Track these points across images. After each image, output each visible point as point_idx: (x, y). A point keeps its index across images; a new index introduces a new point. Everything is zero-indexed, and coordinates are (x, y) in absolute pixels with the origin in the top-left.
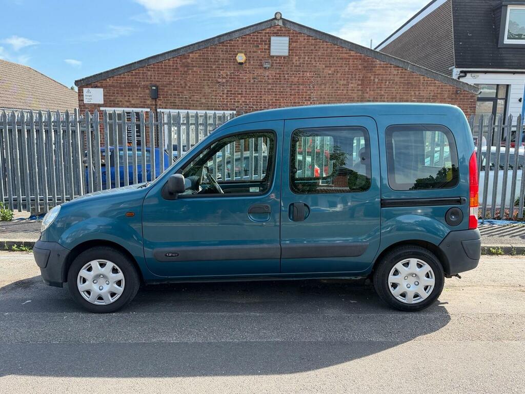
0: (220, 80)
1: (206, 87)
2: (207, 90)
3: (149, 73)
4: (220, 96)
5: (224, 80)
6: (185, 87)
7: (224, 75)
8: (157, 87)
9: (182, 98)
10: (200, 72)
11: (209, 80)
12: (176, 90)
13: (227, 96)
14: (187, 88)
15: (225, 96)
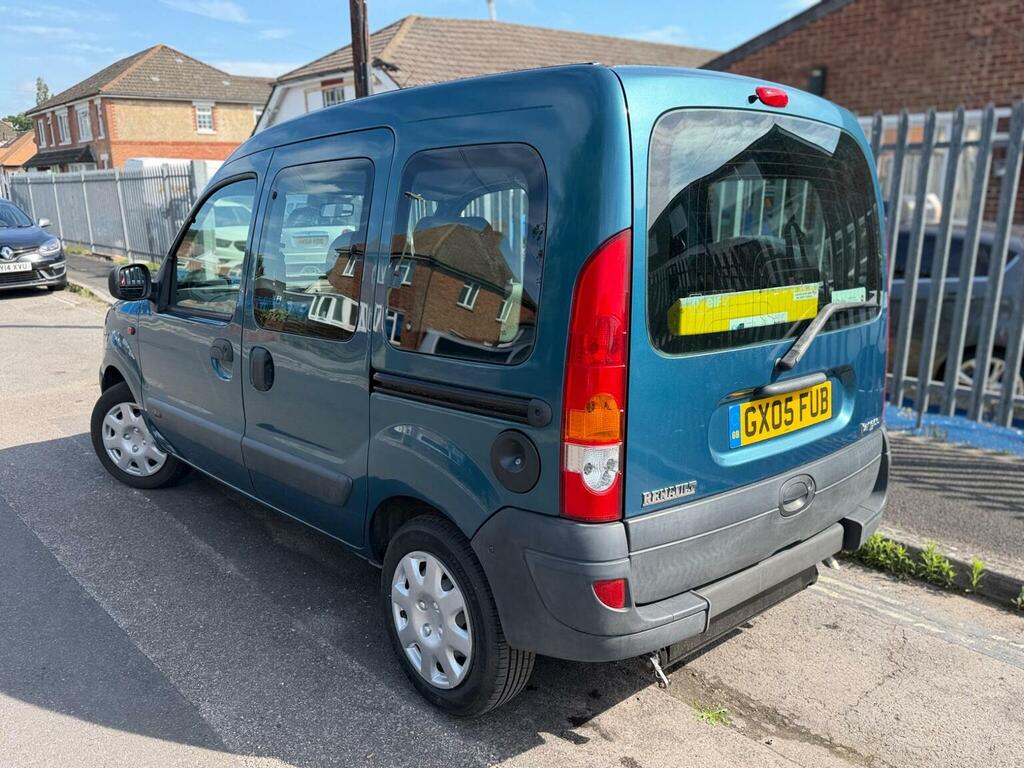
0: (976, 31)
1: (938, 55)
2: (939, 61)
3: (812, 40)
4: (973, 73)
5: (988, 30)
6: (886, 62)
7: (991, 16)
8: (824, 70)
9: (876, 89)
10: (928, 18)
11: (946, 36)
12: (864, 72)
13: (991, 72)
14: (892, 63)
15: (984, 72)
